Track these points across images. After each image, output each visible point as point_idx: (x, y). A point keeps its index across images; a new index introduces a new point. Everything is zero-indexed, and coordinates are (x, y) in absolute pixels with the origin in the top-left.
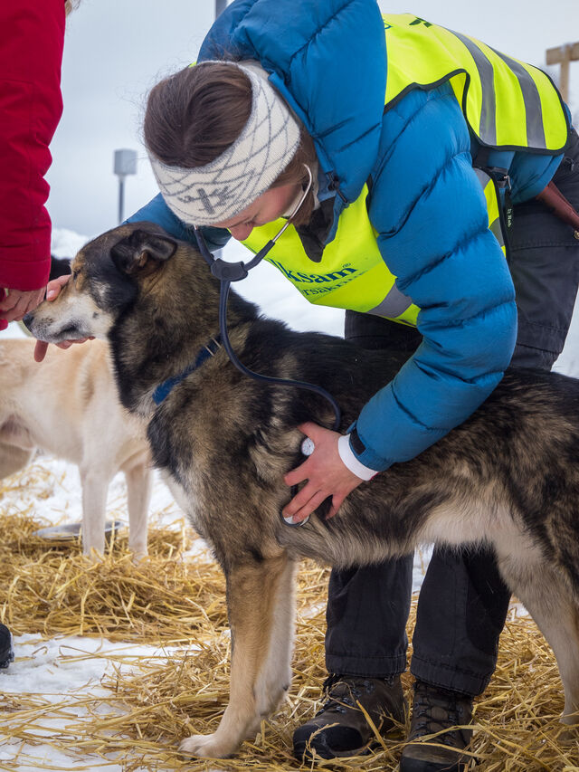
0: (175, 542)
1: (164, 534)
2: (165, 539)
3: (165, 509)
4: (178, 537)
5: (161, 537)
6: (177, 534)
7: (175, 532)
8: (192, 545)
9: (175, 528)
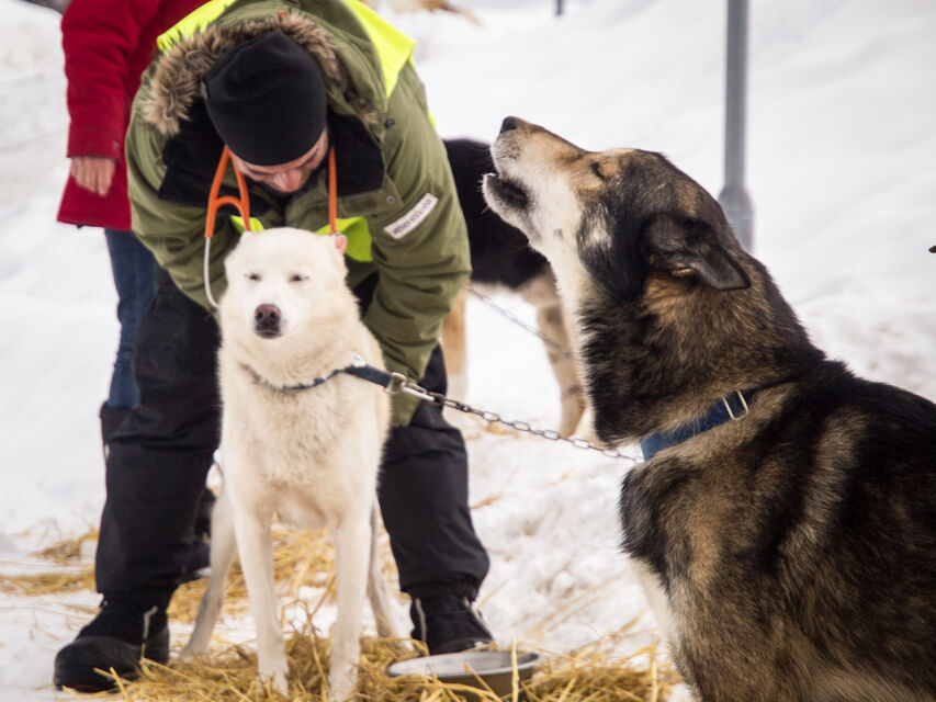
0: (639, 689)
1: (621, 673)
2: (622, 682)
3: (626, 627)
4: (643, 680)
5: (614, 679)
6: (642, 674)
7: (639, 670)
8: (669, 693)
9: (639, 663)
